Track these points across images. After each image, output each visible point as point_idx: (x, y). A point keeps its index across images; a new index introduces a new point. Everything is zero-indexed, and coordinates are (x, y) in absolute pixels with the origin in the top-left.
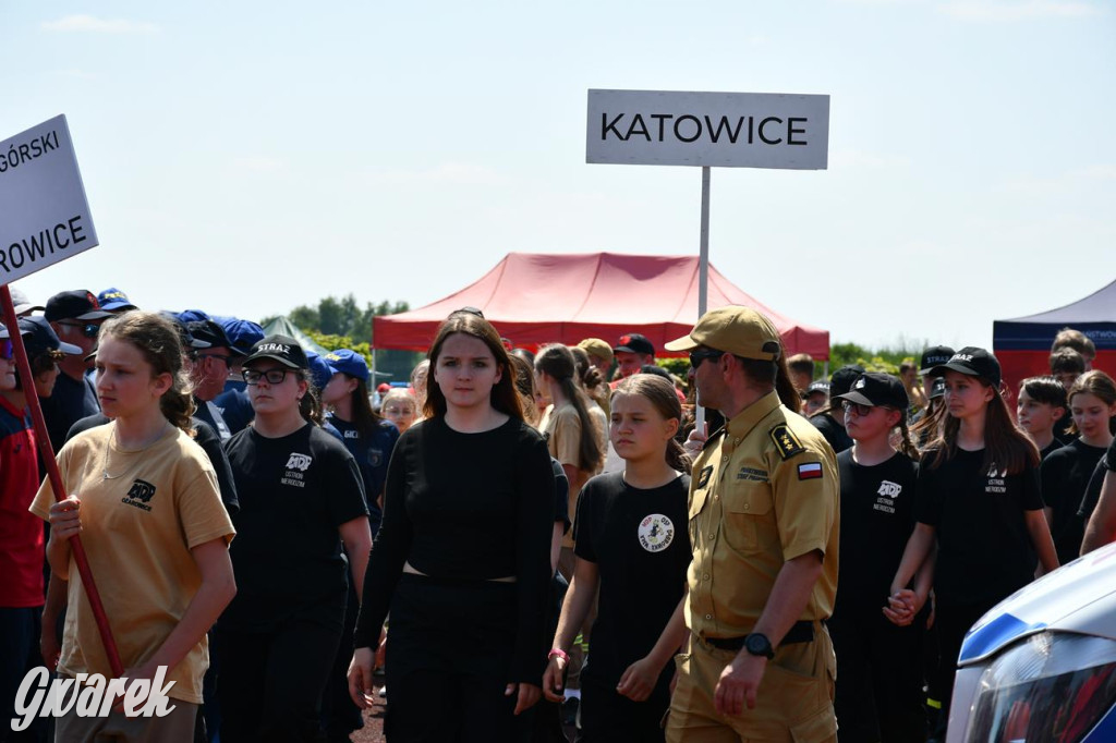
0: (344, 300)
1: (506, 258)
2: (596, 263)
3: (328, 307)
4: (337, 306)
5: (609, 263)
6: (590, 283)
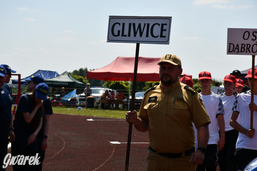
0: (85, 69)
1: (118, 58)
3: (81, 70)
4: (83, 70)
5: (141, 59)
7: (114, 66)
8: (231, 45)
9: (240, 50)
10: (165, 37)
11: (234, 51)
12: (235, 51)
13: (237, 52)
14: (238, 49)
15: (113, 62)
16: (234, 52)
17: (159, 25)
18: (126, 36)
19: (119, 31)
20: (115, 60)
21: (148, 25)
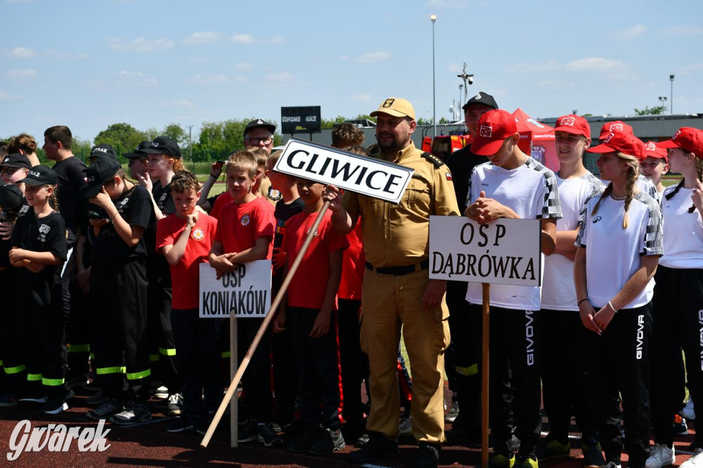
8: (437, 255)
9: (455, 271)
10: (393, 193)
11: (442, 271)
12: (446, 271)
13: (450, 274)
14: (451, 265)
16: (444, 272)
17: (386, 174)
18: (315, 172)
19: (302, 164)
21: (365, 169)
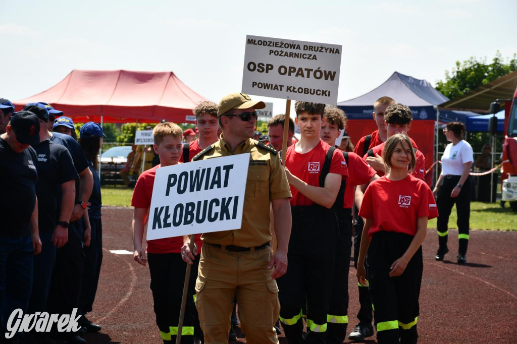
1: (72, 72)
2: (117, 76)
5: (123, 75)
6: (114, 86)
7: (66, 90)
15: (63, 80)
20: (67, 76)
